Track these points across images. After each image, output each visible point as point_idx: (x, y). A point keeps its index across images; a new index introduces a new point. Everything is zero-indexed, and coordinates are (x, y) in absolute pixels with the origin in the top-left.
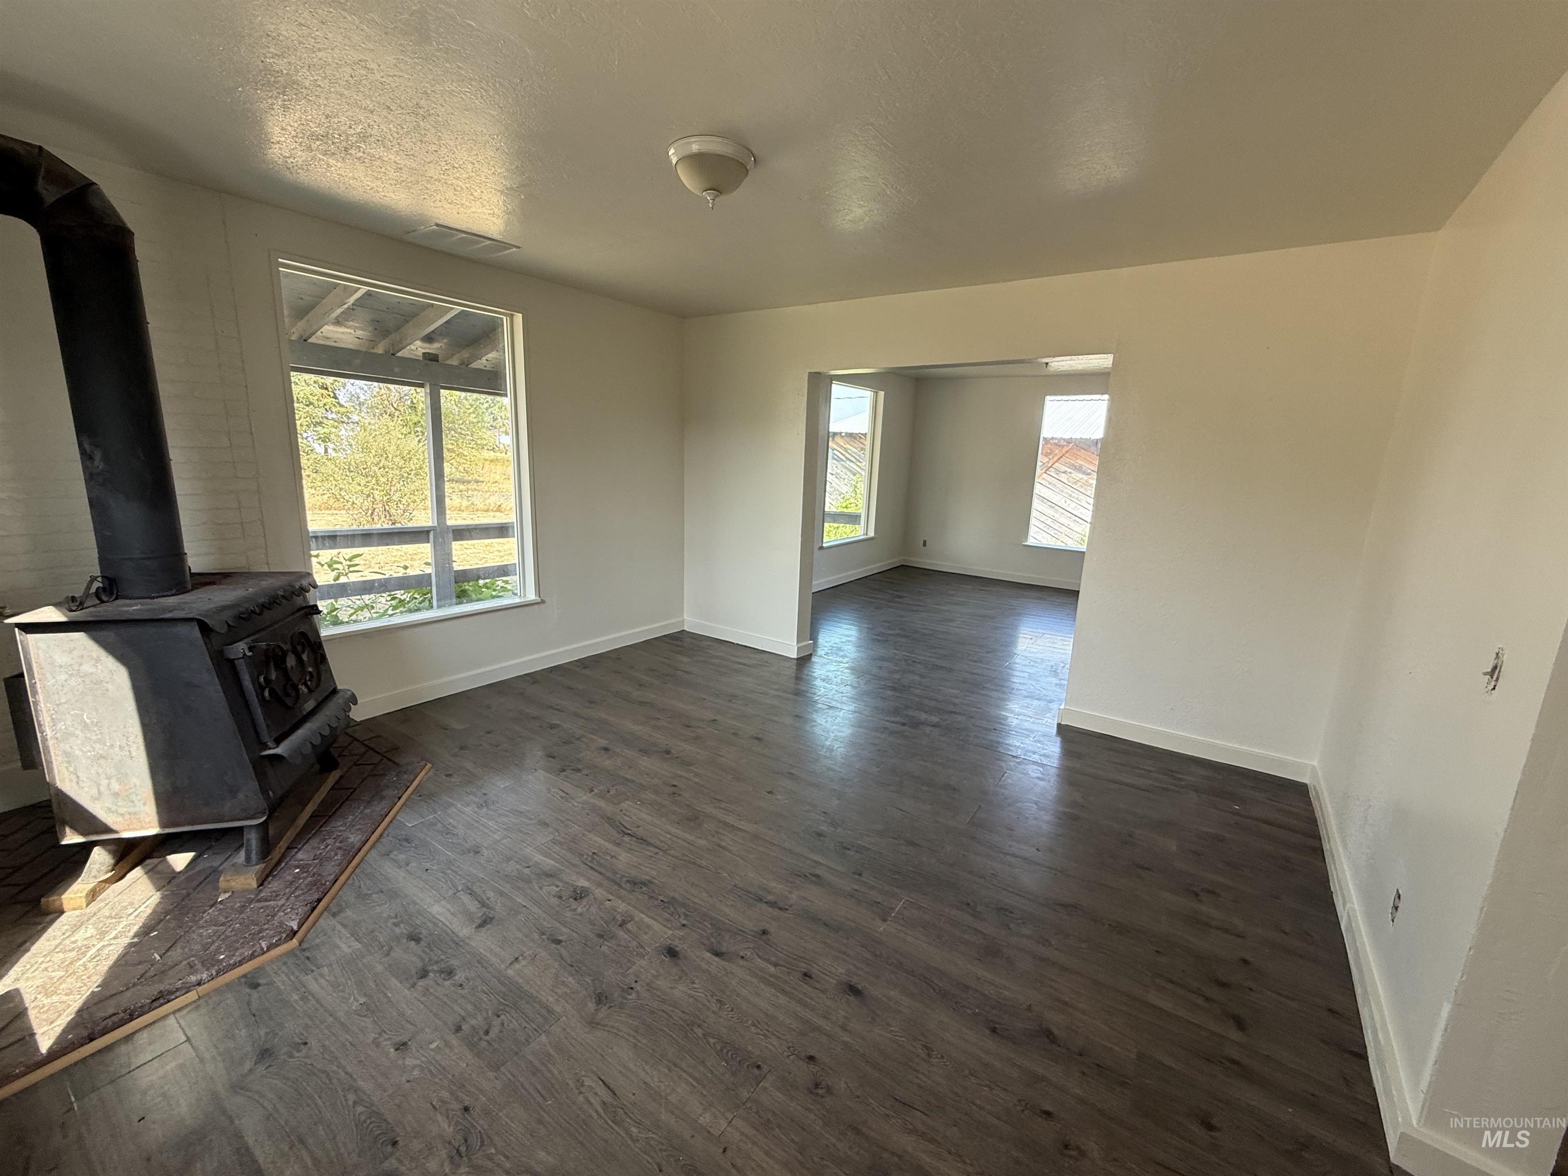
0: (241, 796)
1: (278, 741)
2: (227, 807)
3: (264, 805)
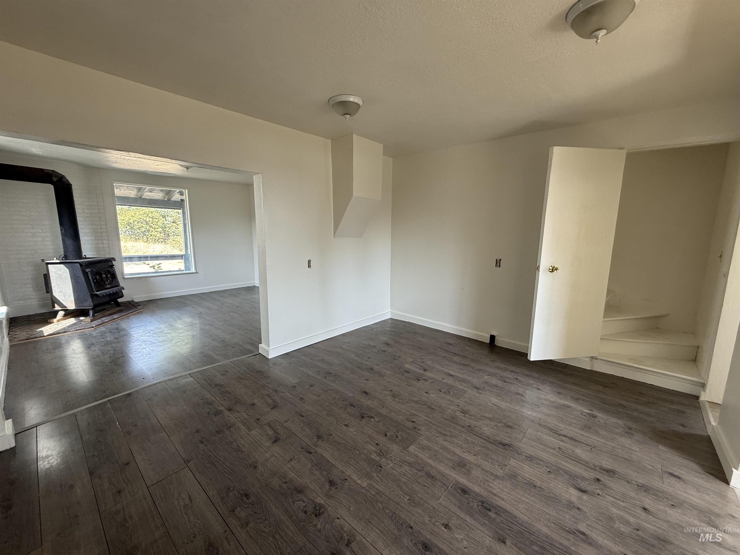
0: (88, 302)
1: (97, 291)
2: (85, 304)
3: (92, 305)
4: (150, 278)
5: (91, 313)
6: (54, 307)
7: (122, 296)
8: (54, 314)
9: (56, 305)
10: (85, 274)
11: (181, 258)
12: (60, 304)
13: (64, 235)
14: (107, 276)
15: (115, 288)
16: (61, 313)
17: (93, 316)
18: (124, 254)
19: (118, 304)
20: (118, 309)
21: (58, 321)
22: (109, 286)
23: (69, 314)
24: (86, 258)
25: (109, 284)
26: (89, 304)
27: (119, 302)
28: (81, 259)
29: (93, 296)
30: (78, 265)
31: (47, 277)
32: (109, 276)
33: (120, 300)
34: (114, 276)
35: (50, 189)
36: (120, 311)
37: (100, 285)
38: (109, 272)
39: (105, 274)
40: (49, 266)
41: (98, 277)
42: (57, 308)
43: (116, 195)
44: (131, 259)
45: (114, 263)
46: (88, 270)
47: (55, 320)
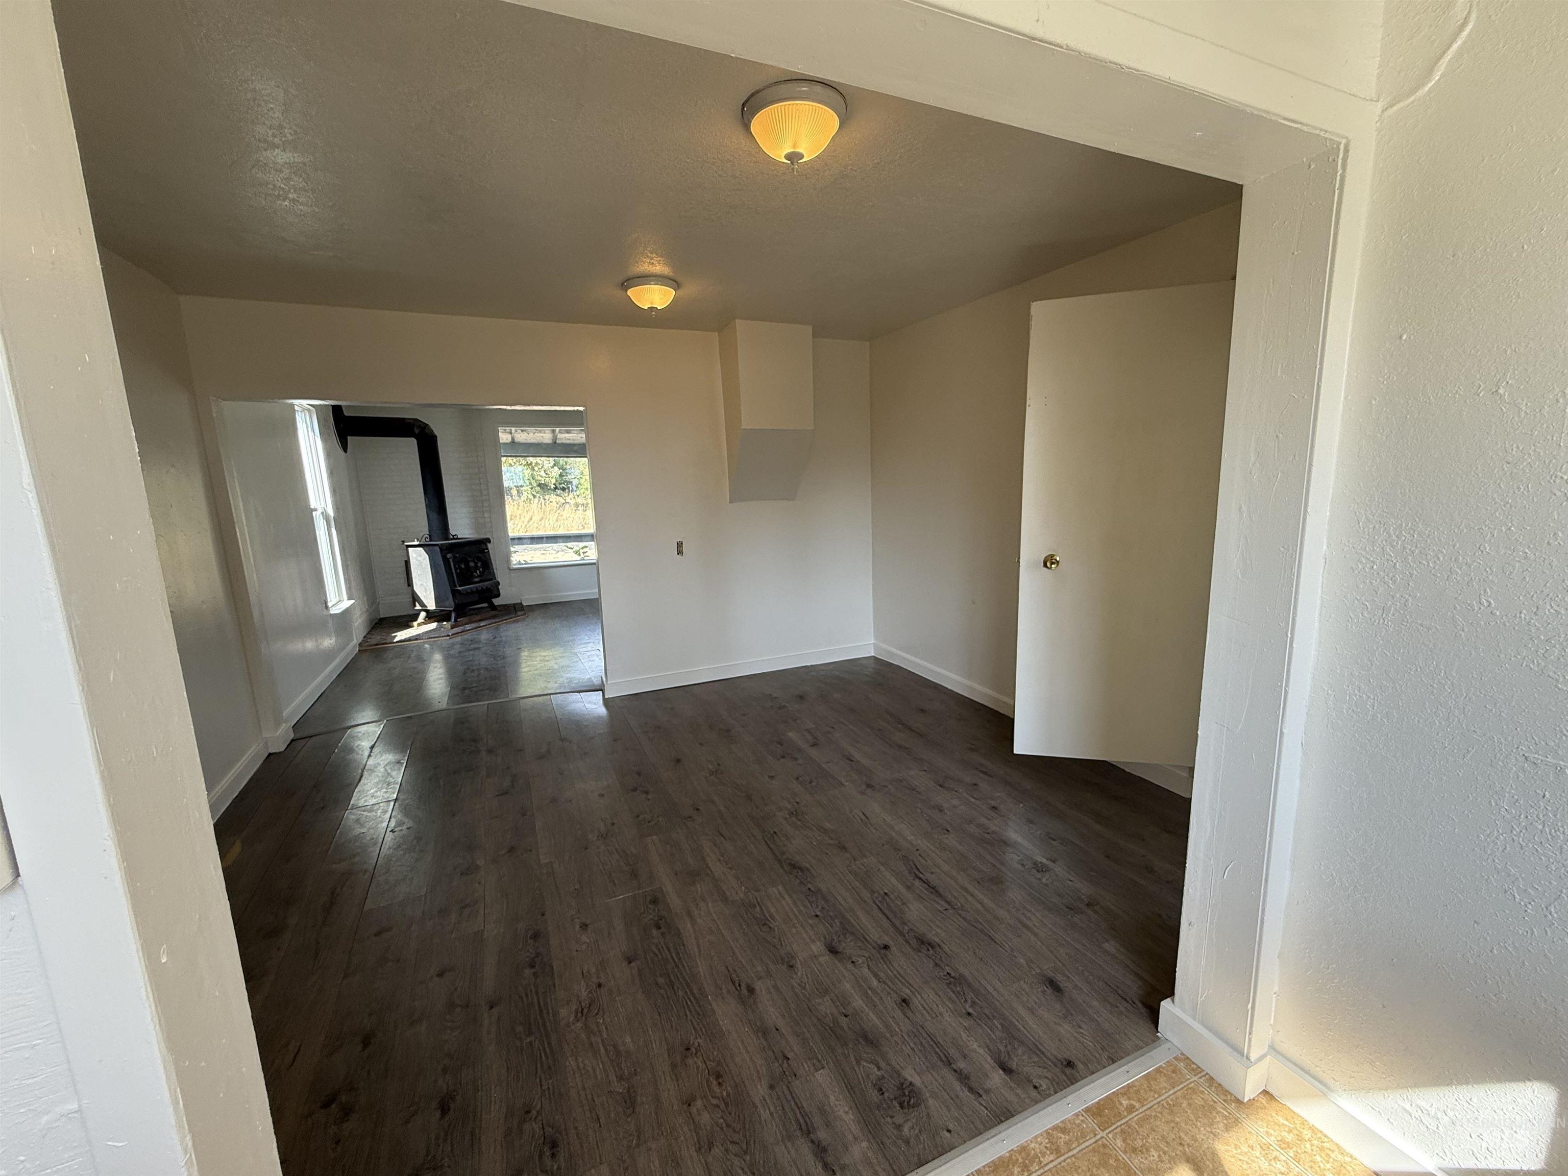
4: (545, 570)
5: (453, 615)
6: (415, 606)
7: (498, 595)
8: (415, 617)
9: (417, 604)
10: (446, 561)
11: (590, 538)
12: (422, 604)
13: (428, 506)
14: (476, 564)
15: (486, 583)
16: (423, 615)
17: (456, 620)
18: (511, 534)
19: (493, 607)
20: (493, 613)
21: (419, 625)
22: (477, 580)
23: (431, 616)
24: (454, 539)
25: (478, 576)
26: (450, 605)
27: (496, 604)
28: (447, 539)
29: (455, 593)
30: (437, 548)
31: (407, 563)
32: (479, 564)
33: (497, 602)
34: (487, 564)
35: (412, 443)
36: (494, 617)
37: (465, 577)
38: (479, 559)
39: (473, 561)
40: (410, 549)
41: (463, 566)
42: (418, 607)
43: (501, 441)
44: (520, 540)
45: (489, 546)
46: (449, 556)
47: (415, 624)
